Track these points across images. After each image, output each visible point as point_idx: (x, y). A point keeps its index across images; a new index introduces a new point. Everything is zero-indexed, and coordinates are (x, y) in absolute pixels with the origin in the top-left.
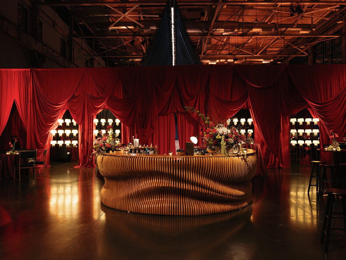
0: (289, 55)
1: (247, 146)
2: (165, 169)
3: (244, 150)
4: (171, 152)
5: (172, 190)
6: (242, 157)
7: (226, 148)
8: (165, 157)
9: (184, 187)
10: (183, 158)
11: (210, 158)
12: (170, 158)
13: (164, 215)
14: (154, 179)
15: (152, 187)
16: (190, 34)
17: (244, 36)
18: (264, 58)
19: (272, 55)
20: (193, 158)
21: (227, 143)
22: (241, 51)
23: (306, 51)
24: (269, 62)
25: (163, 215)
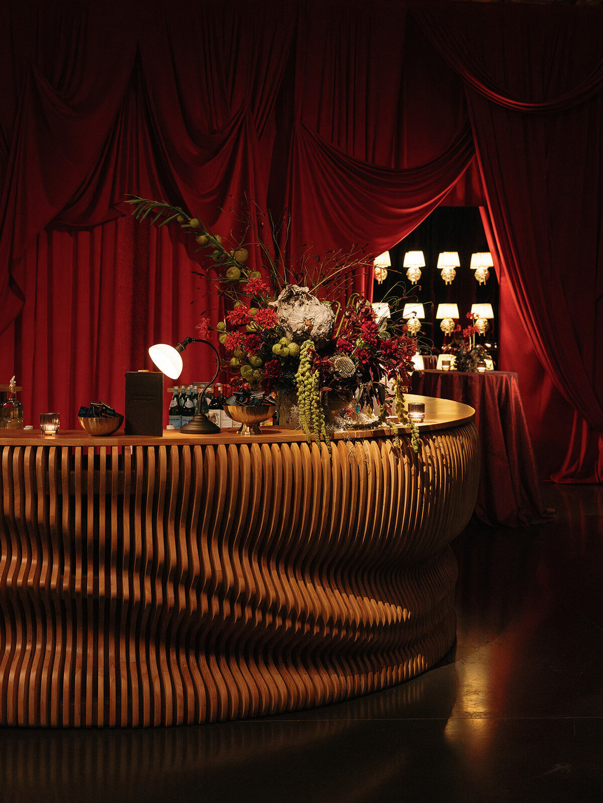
1: (455, 385)
2: (17, 501)
4: (49, 420)
5: (52, 602)
6: (398, 443)
7: (317, 402)
9: (114, 590)
10: (109, 449)
12: (46, 449)
20: (157, 449)
21: (327, 378)
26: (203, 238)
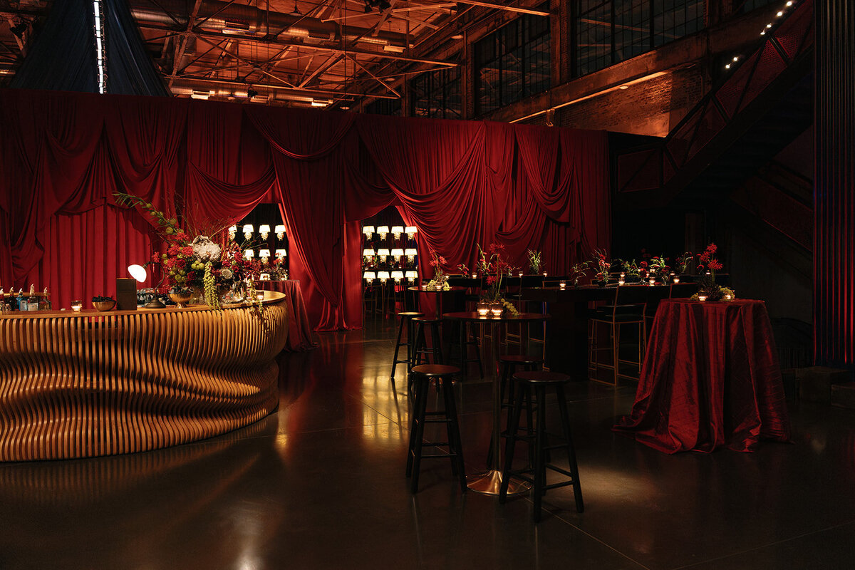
0: (365, 94)
1: (272, 286)
2: (61, 345)
3: (258, 293)
4: (76, 304)
5: (80, 396)
6: (253, 309)
7: (214, 291)
8: (62, 315)
9: (114, 387)
10: (110, 317)
11: (176, 313)
12: (76, 319)
13: (61, 460)
14: (31, 372)
15: (27, 393)
16: (140, 22)
17: (271, 43)
18: (315, 95)
19: (331, 90)
20: (135, 316)
21: (219, 279)
22: (265, 76)
23: (398, 89)
24: (325, 105)
25: (57, 460)
26: (153, 213)
